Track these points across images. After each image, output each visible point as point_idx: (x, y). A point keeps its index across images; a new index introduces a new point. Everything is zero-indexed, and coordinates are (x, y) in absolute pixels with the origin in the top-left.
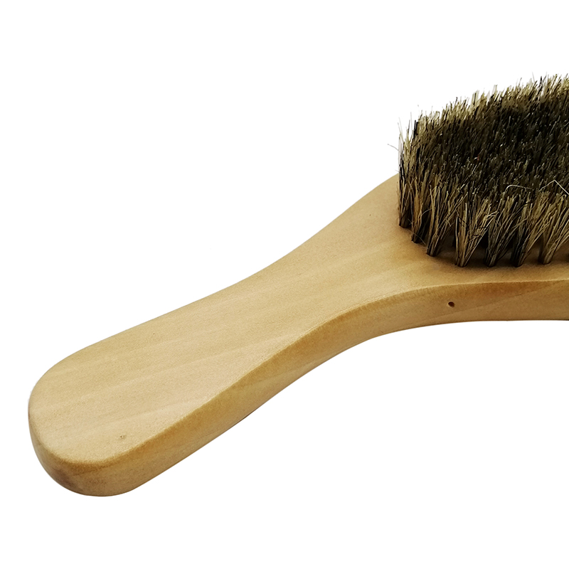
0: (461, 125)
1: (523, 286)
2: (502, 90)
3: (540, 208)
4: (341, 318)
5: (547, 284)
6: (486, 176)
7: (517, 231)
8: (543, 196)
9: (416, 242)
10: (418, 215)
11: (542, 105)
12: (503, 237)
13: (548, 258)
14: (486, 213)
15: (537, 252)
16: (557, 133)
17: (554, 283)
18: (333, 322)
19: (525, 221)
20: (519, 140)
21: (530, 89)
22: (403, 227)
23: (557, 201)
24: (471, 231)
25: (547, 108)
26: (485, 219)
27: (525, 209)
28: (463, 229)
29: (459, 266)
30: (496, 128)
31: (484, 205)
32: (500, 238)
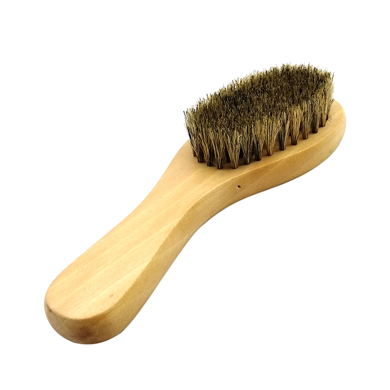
0: (207, 108)
1: (266, 167)
2: (217, 91)
3: (259, 128)
4: (193, 208)
5: (276, 163)
6: (230, 123)
7: (253, 142)
8: (258, 122)
9: (210, 166)
10: (207, 151)
11: (239, 91)
12: (249, 147)
13: (271, 152)
14: (237, 136)
15: (265, 152)
16: (251, 99)
17: (279, 162)
18: (190, 211)
19: (255, 135)
20: (236, 106)
21: (230, 86)
22: (201, 162)
23: (264, 123)
24: (234, 148)
25: (241, 91)
26: (238, 139)
27: (253, 130)
28: (230, 148)
29: (235, 168)
30: (223, 104)
31: (235, 133)
32: (247, 148)
